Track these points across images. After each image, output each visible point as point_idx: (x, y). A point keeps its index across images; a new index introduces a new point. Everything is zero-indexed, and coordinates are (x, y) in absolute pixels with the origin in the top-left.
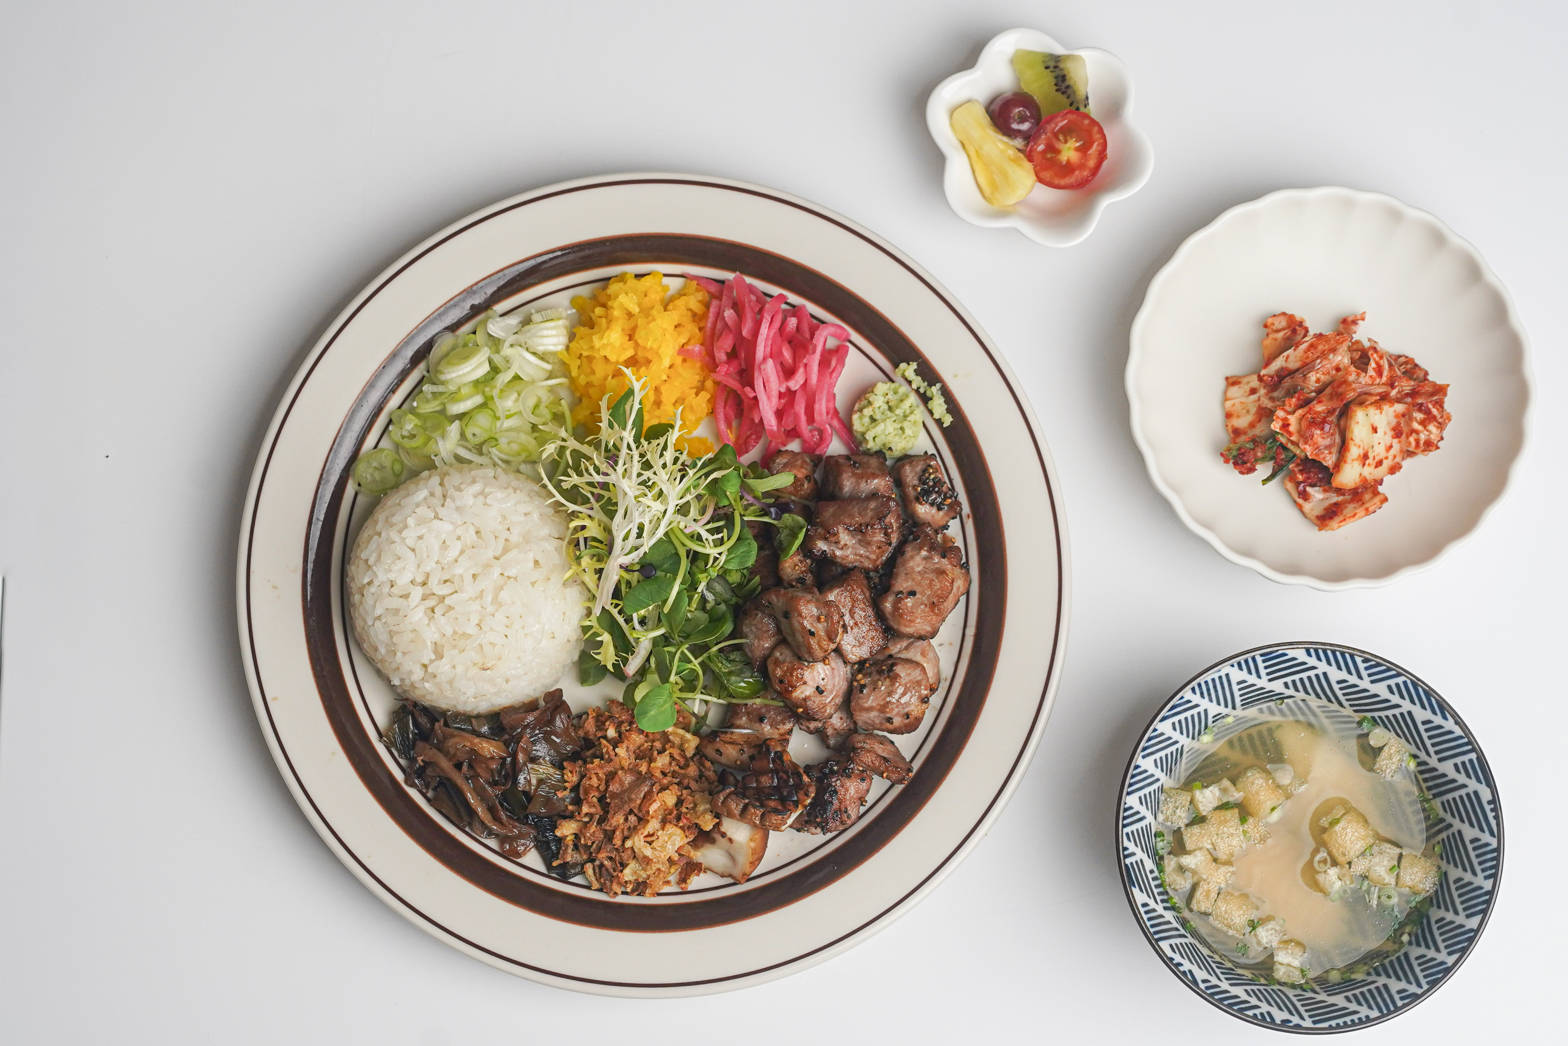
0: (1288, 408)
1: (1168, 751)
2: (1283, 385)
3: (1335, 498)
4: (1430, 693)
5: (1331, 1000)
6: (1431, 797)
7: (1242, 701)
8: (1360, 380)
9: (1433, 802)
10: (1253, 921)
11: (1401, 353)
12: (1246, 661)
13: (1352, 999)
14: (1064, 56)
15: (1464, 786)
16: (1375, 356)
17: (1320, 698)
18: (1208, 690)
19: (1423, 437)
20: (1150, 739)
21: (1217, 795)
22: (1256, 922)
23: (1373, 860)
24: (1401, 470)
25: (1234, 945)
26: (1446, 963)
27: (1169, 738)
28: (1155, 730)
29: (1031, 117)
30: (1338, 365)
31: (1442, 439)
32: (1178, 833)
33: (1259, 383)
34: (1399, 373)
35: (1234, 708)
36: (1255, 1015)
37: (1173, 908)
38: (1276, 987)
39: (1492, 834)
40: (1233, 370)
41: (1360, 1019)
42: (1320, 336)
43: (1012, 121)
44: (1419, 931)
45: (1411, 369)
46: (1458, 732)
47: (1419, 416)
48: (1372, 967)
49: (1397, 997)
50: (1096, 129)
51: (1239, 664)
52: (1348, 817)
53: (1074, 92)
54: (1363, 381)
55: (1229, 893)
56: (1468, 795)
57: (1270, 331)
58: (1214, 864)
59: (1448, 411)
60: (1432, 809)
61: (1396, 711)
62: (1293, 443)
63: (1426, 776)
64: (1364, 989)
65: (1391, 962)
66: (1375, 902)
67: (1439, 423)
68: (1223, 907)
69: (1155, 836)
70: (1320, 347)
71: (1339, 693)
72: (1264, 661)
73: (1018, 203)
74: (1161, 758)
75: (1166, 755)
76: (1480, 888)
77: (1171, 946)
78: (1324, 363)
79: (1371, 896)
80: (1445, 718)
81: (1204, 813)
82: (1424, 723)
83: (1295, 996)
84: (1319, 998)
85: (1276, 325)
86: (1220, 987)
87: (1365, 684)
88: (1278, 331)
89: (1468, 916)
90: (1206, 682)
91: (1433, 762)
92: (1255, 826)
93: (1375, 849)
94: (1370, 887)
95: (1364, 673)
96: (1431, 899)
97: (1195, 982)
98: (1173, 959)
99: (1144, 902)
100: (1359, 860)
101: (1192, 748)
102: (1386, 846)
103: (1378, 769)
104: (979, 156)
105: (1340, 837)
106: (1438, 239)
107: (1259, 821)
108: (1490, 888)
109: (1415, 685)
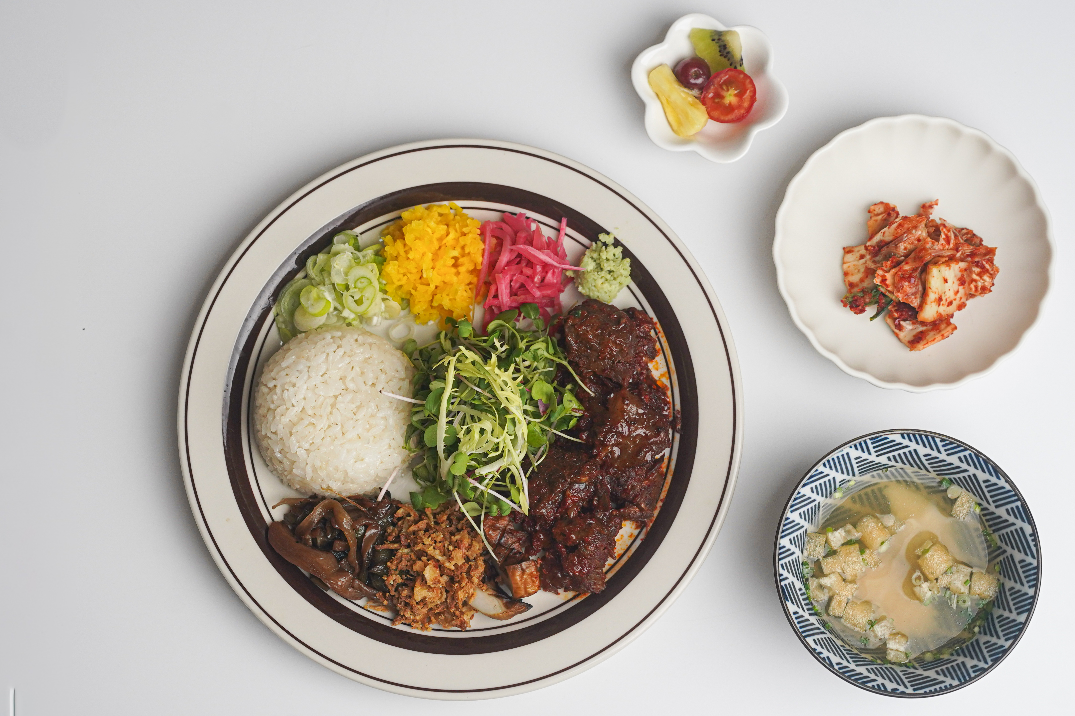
0: (885, 269)
1: (809, 507)
2: (881, 252)
3: (921, 328)
4: (987, 461)
5: (926, 674)
6: (991, 532)
7: (859, 470)
8: (935, 247)
9: (993, 535)
10: (871, 621)
11: (964, 227)
12: (860, 444)
13: (941, 673)
14: (724, 31)
15: (1013, 524)
16: (944, 230)
17: (913, 467)
18: (835, 464)
19: (980, 284)
20: (795, 499)
21: (844, 535)
22: (873, 622)
23: (953, 577)
24: (966, 307)
26: (1004, 647)
27: (809, 498)
28: (799, 493)
29: (703, 74)
30: (919, 237)
31: (993, 285)
32: (818, 563)
33: (865, 251)
34: (961, 241)
35: (854, 475)
36: (873, 686)
37: (816, 614)
38: (888, 666)
39: (1033, 557)
40: (848, 243)
41: (946, 686)
42: (905, 218)
43: (690, 77)
44: (986, 625)
45: (971, 237)
46: (1008, 487)
47: (977, 270)
48: (954, 650)
49: (971, 671)
50: (748, 81)
51: (855, 446)
52: (935, 547)
53: (733, 56)
54: (938, 247)
55: (854, 603)
56: (1016, 530)
57: (872, 215)
58: (843, 583)
59: (997, 266)
60: (993, 540)
61: (965, 474)
62: (889, 292)
63: (988, 517)
64: (949, 666)
65: (967, 646)
67: (991, 274)
69: (802, 565)
70: (906, 226)
71: (926, 463)
72: (872, 443)
73: (696, 133)
74: (804, 512)
75: (808, 510)
76: (1026, 594)
77: (814, 640)
78: (909, 237)
79: (952, 601)
80: (999, 478)
81: (835, 548)
82: (984, 482)
83: (901, 671)
84: (918, 672)
85: (877, 210)
86: (849, 667)
87: (943, 456)
88: (878, 215)
89: (1018, 614)
90: (833, 459)
91: (992, 508)
92: (871, 556)
93: (954, 569)
94: (951, 595)
95: (942, 449)
96: (994, 602)
97: (831, 664)
98: (816, 650)
99: (795, 611)
100: (943, 577)
101: (826, 504)
102: (962, 567)
103: (954, 514)
104: (669, 102)
105: (930, 561)
106: (986, 148)
107: (873, 552)
108: (1033, 594)
109: (977, 456)
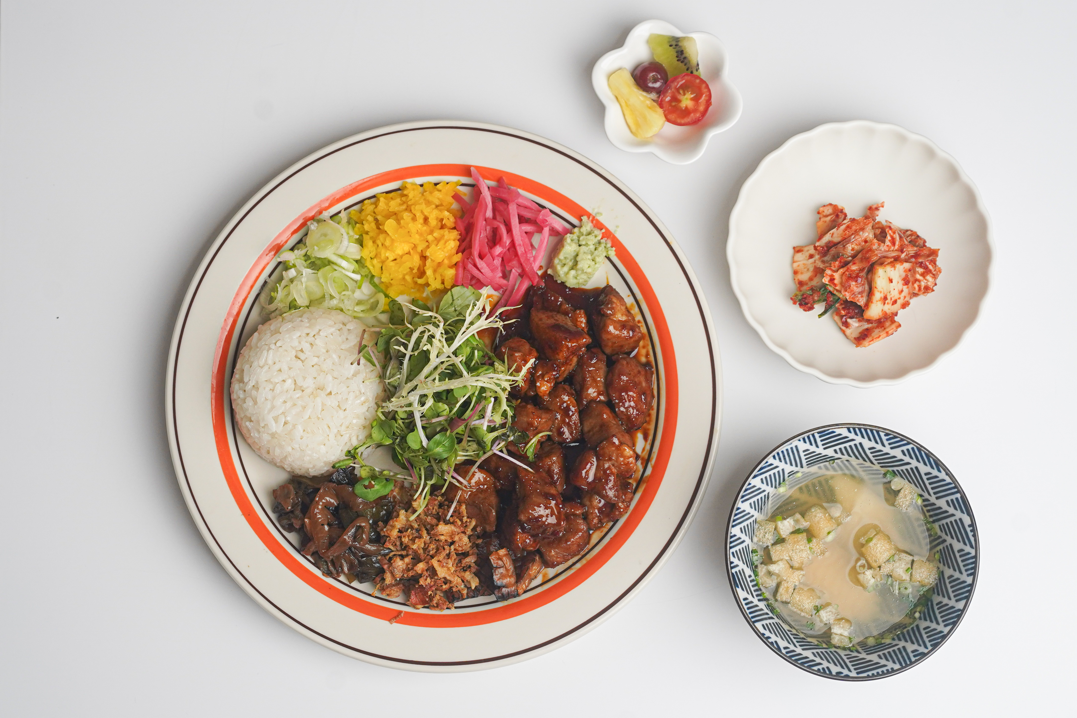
0: (834, 269)
1: (759, 497)
2: (830, 253)
3: (866, 326)
4: (929, 455)
5: (869, 657)
6: (932, 522)
7: (807, 462)
8: (880, 248)
9: (933, 525)
10: (817, 606)
11: (908, 228)
12: (808, 437)
13: (883, 656)
14: (682, 37)
15: (953, 515)
16: (890, 232)
17: (858, 459)
18: (784, 456)
19: (923, 284)
20: (746, 490)
21: (792, 524)
22: (819, 607)
23: (895, 565)
24: (910, 305)
25: (805, 623)
26: (943, 632)
27: (759, 489)
28: (750, 484)
29: (661, 79)
30: (866, 239)
31: (936, 284)
32: (767, 550)
33: (815, 251)
34: (906, 242)
35: (802, 467)
36: (819, 669)
37: (765, 599)
38: (833, 650)
39: (972, 547)
40: (798, 242)
41: (887, 670)
42: (853, 220)
43: (648, 81)
44: (926, 610)
45: (915, 239)
46: (948, 480)
47: (920, 270)
48: (895, 635)
49: (911, 655)
50: (704, 85)
51: (804, 439)
52: (878, 537)
53: (689, 61)
54: (882, 249)
55: (801, 589)
56: (956, 521)
57: (821, 216)
58: (791, 569)
59: (939, 266)
60: (933, 530)
61: (908, 467)
62: (837, 291)
63: (929, 508)
64: (891, 650)
65: (908, 631)
66: (897, 592)
67: (934, 275)
68: (797, 597)
69: (752, 552)
70: (854, 228)
71: (870, 456)
72: (820, 437)
73: (654, 135)
74: (754, 502)
75: (758, 500)
76: (964, 582)
77: (763, 625)
78: (857, 238)
80: (939, 471)
81: (784, 536)
82: (926, 474)
83: (845, 655)
84: (861, 656)
85: (826, 211)
86: (795, 651)
87: (887, 449)
88: (827, 216)
89: (957, 601)
90: (782, 452)
91: (933, 499)
92: (817, 544)
93: (896, 557)
94: (893, 582)
95: (886, 443)
96: (934, 589)
97: (779, 648)
98: (765, 634)
99: (744, 597)
100: (885, 564)
101: (776, 494)
102: (903, 555)
103: (897, 504)
104: (627, 105)
105: (873, 550)
106: (930, 153)
107: (819, 541)
108: (971, 582)
109: (919, 450)
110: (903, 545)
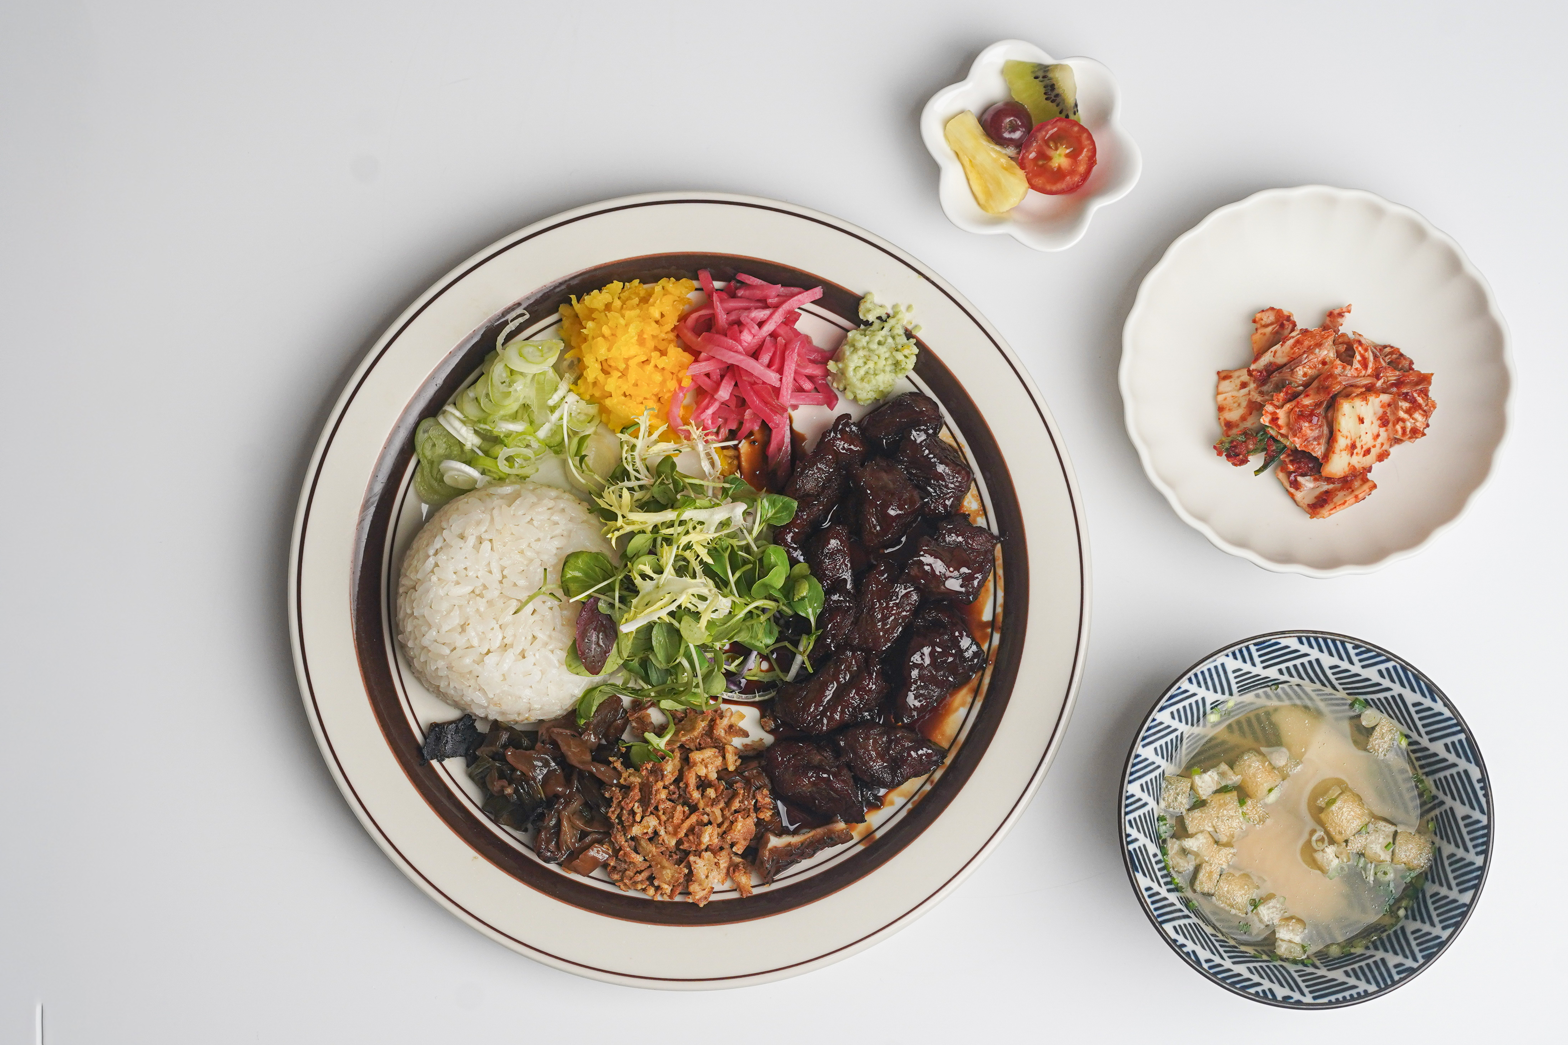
0: (1277, 404)
1: (1168, 739)
2: (1271, 380)
3: (1325, 487)
4: (1419, 676)
5: (1331, 975)
6: (1423, 775)
7: (1238, 687)
8: (1346, 372)
9: (1426, 782)
10: (1254, 900)
11: (1387, 344)
12: (1241, 651)
13: (1351, 973)
14: (1052, 65)
15: (1454, 765)
16: (1360, 348)
17: (1314, 683)
18: (1205, 679)
19: (1409, 425)
20: (1149, 729)
21: (1216, 779)
22: (1257, 902)
23: (1370, 838)
24: (1390, 457)
26: (1441, 937)
27: (1169, 727)
28: (1154, 720)
29: (1022, 126)
30: (1324, 359)
31: (1428, 426)
33: (1249, 377)
34: (1384, 364)
35: (1231, 694)
36: (1257, 992)
37: (1177, 889)
38: (1278, 963)
39: (1482, 812)
40: (1224, 364)
41: (1358, 994)
42: (1305, 332)
43: (1003, 130)
44: (1415, 906)
45: (1397, 358)
46: (1447, 713)
47: (1405, 405)
48: (1370, 941)
49: (1394, 971)
50: (1085, 135)
51: (1234, 654)
52: (1344, 797)
53: (1064, 100)
54: (1349, 373)
55: (1230, 874)
56: (1458, 774)
57: (1259, 326)
58: (1216, 846)
59: (1433, 399)
60: (1425, 787)
61: (1388, 694)
62: (1282, 435)
63: (1419, 755)
64: (1363, 964)
65: (1388, 937)
66: (1372, 878)
67: (1424, 411)
68: (1225, 887)
69: (1158, 820)
70: (1306, 343)
71: (1332, 678)
72: (1258, 650)
73: (1011, 209)
74: (1161, 746)
75: (1166, 743)
76: (1472, 864)
77: (1175, 928)
78: (1310, 358)
79: (1368, 873)
80: (1434, 700)
81: (1204, 798)
82: (1414, 705)
83: (1296, 971)
84: (1320, 973)
85: (1265, 319)
86: (1222, 966)
87: (1356, 668)
88: (1266, 326)
89: (1461, 891)
90: (1202, 673)
91: (1425, 741)
92: (1254, 808)
93: (1371, 827)
94: (1366, 864)
95: (1355, 659)
96: (1426, 874)
97: (1198, 962)
98: (1177, 941)
99: (1147, 886)
100: (1355, 838)
101: (1192, 734)
102: (1381, 824)
103: (1371, 748)
104: (972, 164)
105: (1337, 816)
106: (1419, 233)
107: (1257, 802)
108: (1481, 864)
109: (1404, 670)
110: (1380, 809)
